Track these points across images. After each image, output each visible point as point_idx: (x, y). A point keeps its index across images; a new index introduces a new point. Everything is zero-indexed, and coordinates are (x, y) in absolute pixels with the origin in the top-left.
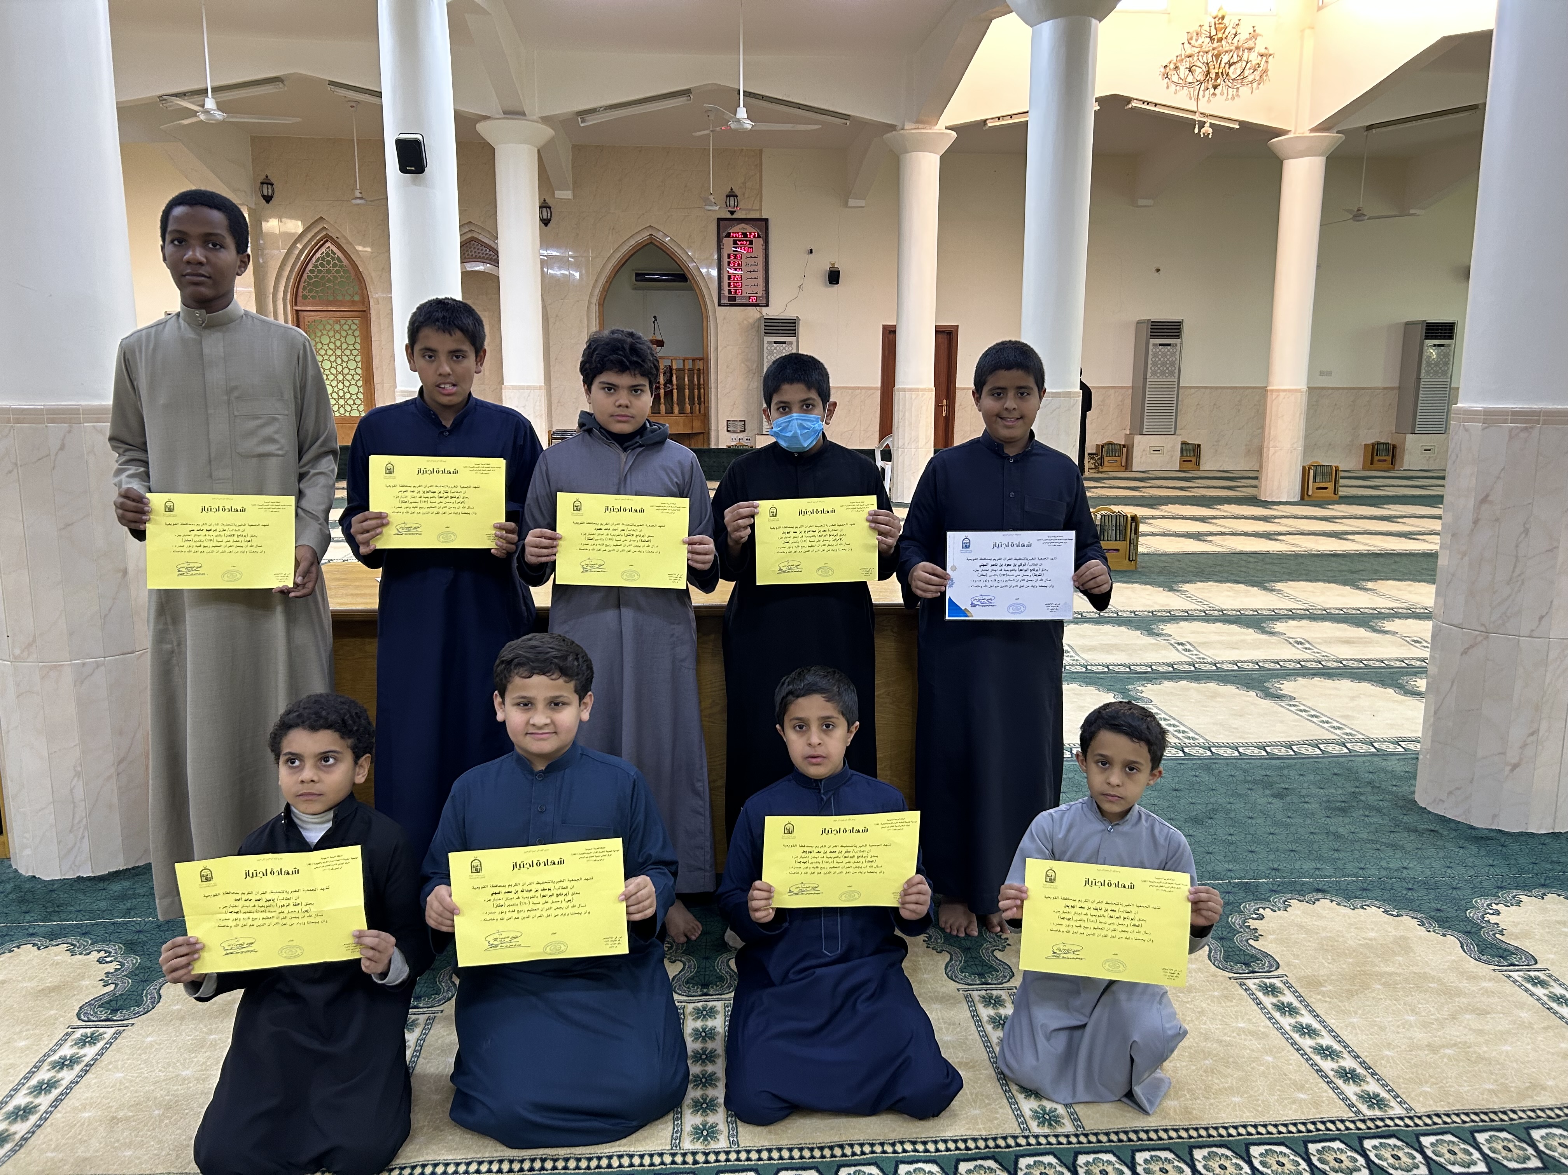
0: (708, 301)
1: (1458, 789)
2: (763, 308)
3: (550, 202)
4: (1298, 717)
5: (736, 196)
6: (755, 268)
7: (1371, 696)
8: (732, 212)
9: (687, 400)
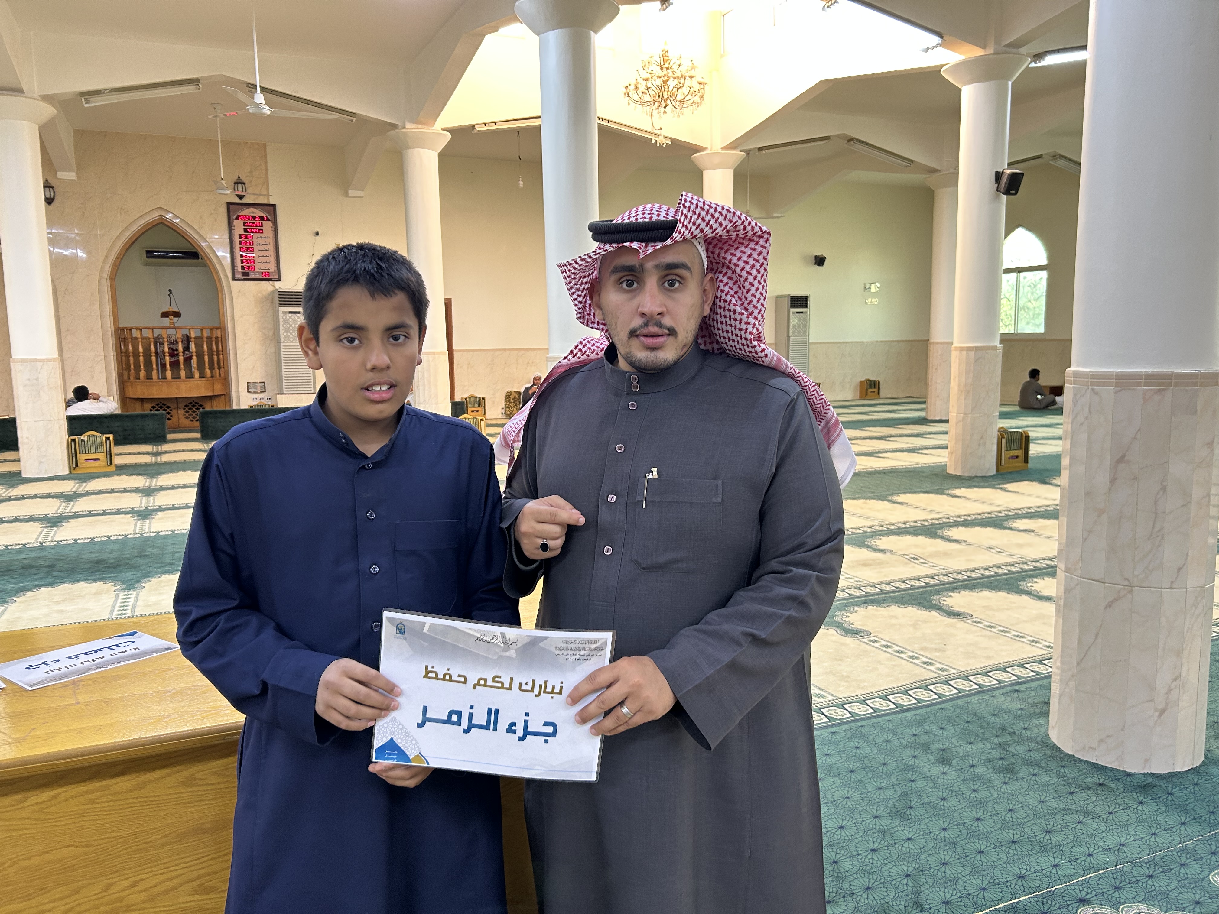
0: (222, 276)
1: (1110, 736)
2: (276, 283)
3: (52, 182)
4: (889, 655)
5: (244, 184)
6: (267, 247)
7: (925, 622)
8: (241, 197)
9: (207, 365)
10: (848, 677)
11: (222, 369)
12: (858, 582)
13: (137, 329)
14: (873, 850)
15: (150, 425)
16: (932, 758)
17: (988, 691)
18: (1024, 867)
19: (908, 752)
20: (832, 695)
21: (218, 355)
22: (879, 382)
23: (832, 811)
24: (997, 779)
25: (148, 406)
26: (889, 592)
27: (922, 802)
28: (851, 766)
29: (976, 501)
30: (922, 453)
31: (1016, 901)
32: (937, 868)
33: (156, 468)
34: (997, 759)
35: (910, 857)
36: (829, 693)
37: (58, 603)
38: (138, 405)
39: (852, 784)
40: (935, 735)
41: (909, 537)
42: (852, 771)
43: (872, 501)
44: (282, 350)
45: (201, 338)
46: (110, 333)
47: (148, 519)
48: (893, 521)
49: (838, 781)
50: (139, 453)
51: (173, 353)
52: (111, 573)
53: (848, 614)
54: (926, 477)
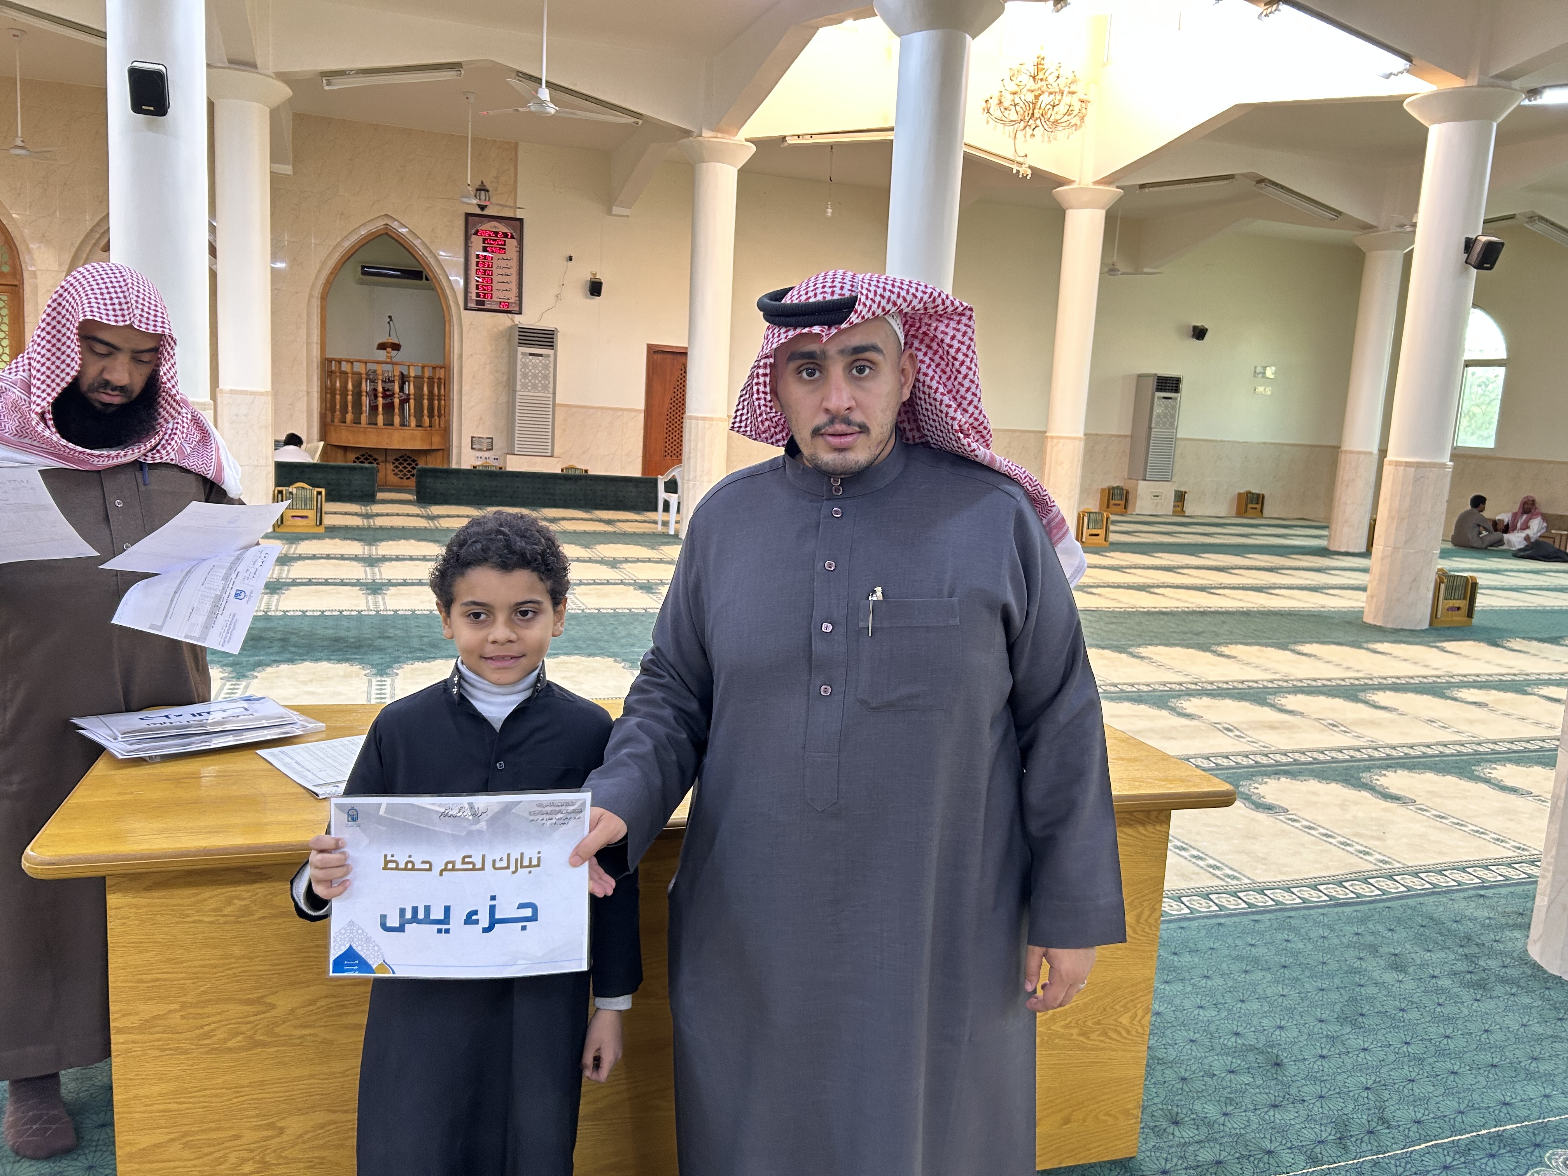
2: (516, 316)
4: (1313, 838)
5: (488, 191)
6: (508, 271)
7: (1356, 803)
8: (482, 208)
9: (426, 412)
10: (1264, 858)
11: (443, 418)
12: (1264, 747)
13: (347, 361)
14: (1322, 1057)
15: (358, 480)
16: (1382, 963)
17: (1445, 892)
18: (1509, 1094)
19: (1351, 954)
20: (1249, 878)
21: (439, 400)
22: (1263, 497)
23: (1266, 1008)
24: (1467, 995)
25: (352, 456)
26: (1304, 763)
27: (1376, 1010)
28: (1283, 961)
29: (1405, 660)
30: (1327, 594)
31: (1501, 1129)
32: (1403, 1084)
33: (371, 532)
34: (1463, 972)
35: (1367, 1069)
36: (1244, 876)
37: (304, 683)
38: (340, 453)
39: (1287, 982)
40: (1383, 937)
41: (1322, 699)
42: (1284, 967)
43: (1269, 649)
44: (518, 400)
45: (422, 377)
46: (315, 364)
47: (379, 594)
48: (1300, 677)
49: (1269, 977)
50: (346, 514)
51: (388, 394)
52: (355, 654)
53: (1256, 785)
54: (1337, 624)
